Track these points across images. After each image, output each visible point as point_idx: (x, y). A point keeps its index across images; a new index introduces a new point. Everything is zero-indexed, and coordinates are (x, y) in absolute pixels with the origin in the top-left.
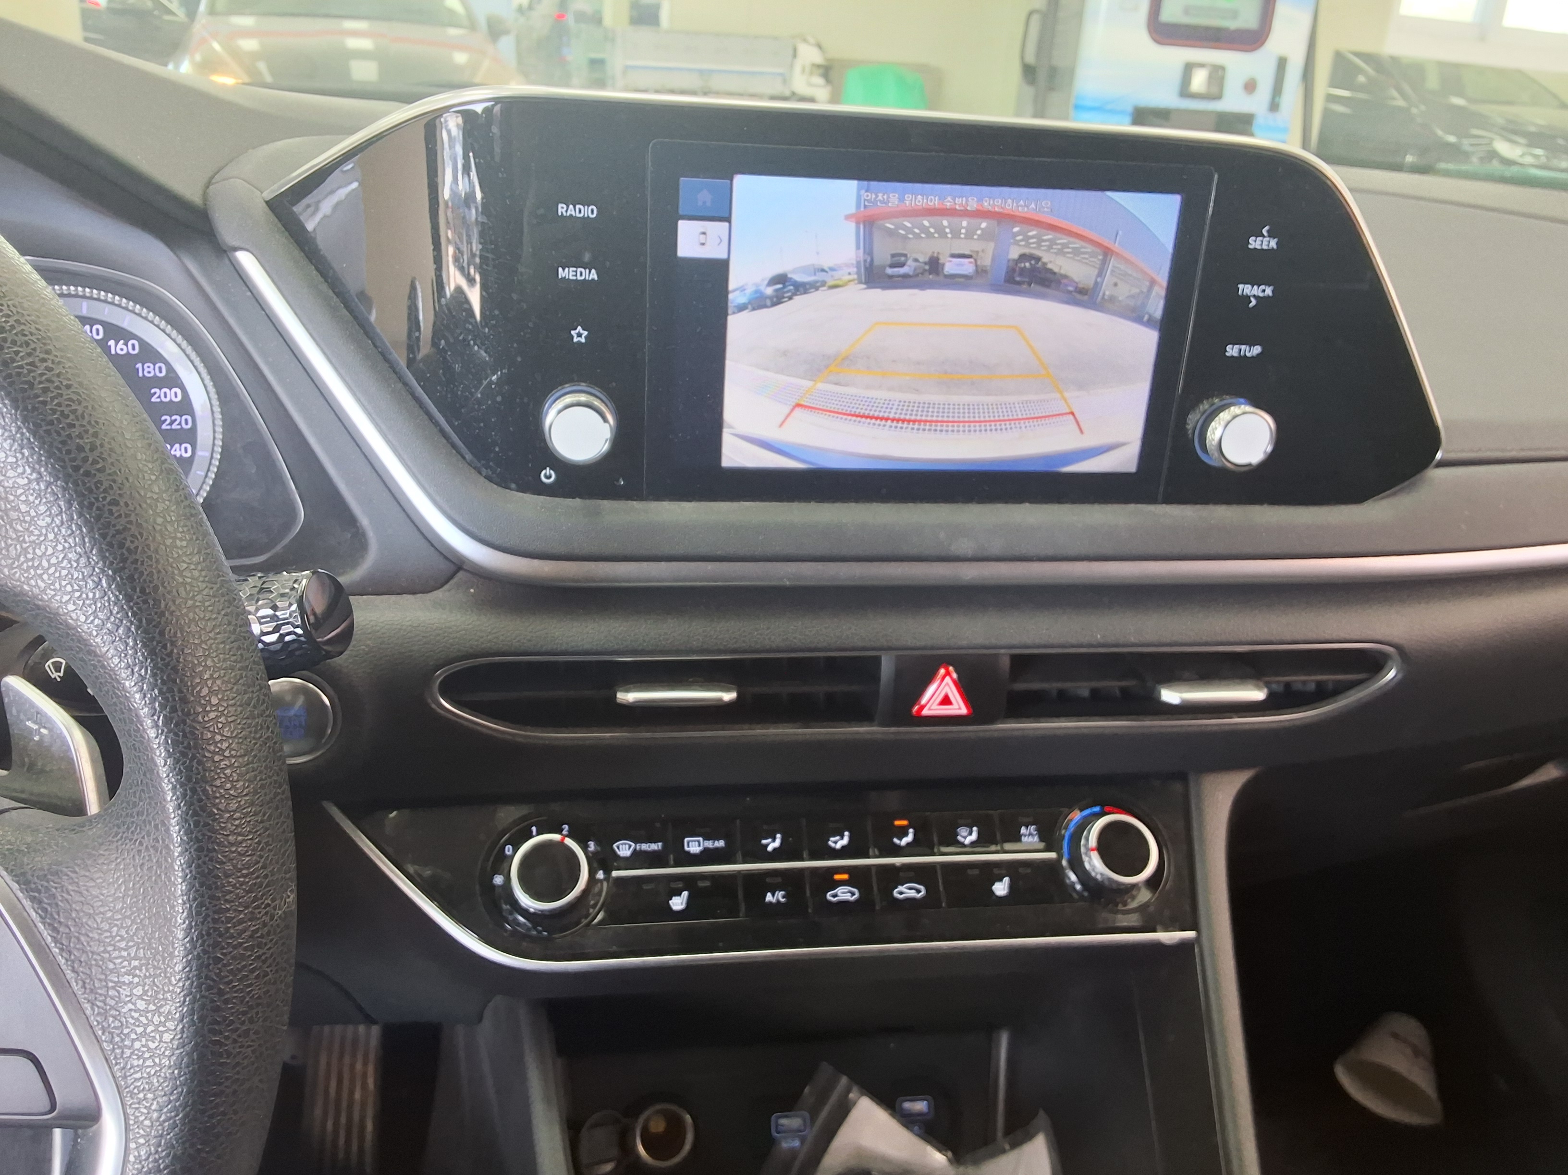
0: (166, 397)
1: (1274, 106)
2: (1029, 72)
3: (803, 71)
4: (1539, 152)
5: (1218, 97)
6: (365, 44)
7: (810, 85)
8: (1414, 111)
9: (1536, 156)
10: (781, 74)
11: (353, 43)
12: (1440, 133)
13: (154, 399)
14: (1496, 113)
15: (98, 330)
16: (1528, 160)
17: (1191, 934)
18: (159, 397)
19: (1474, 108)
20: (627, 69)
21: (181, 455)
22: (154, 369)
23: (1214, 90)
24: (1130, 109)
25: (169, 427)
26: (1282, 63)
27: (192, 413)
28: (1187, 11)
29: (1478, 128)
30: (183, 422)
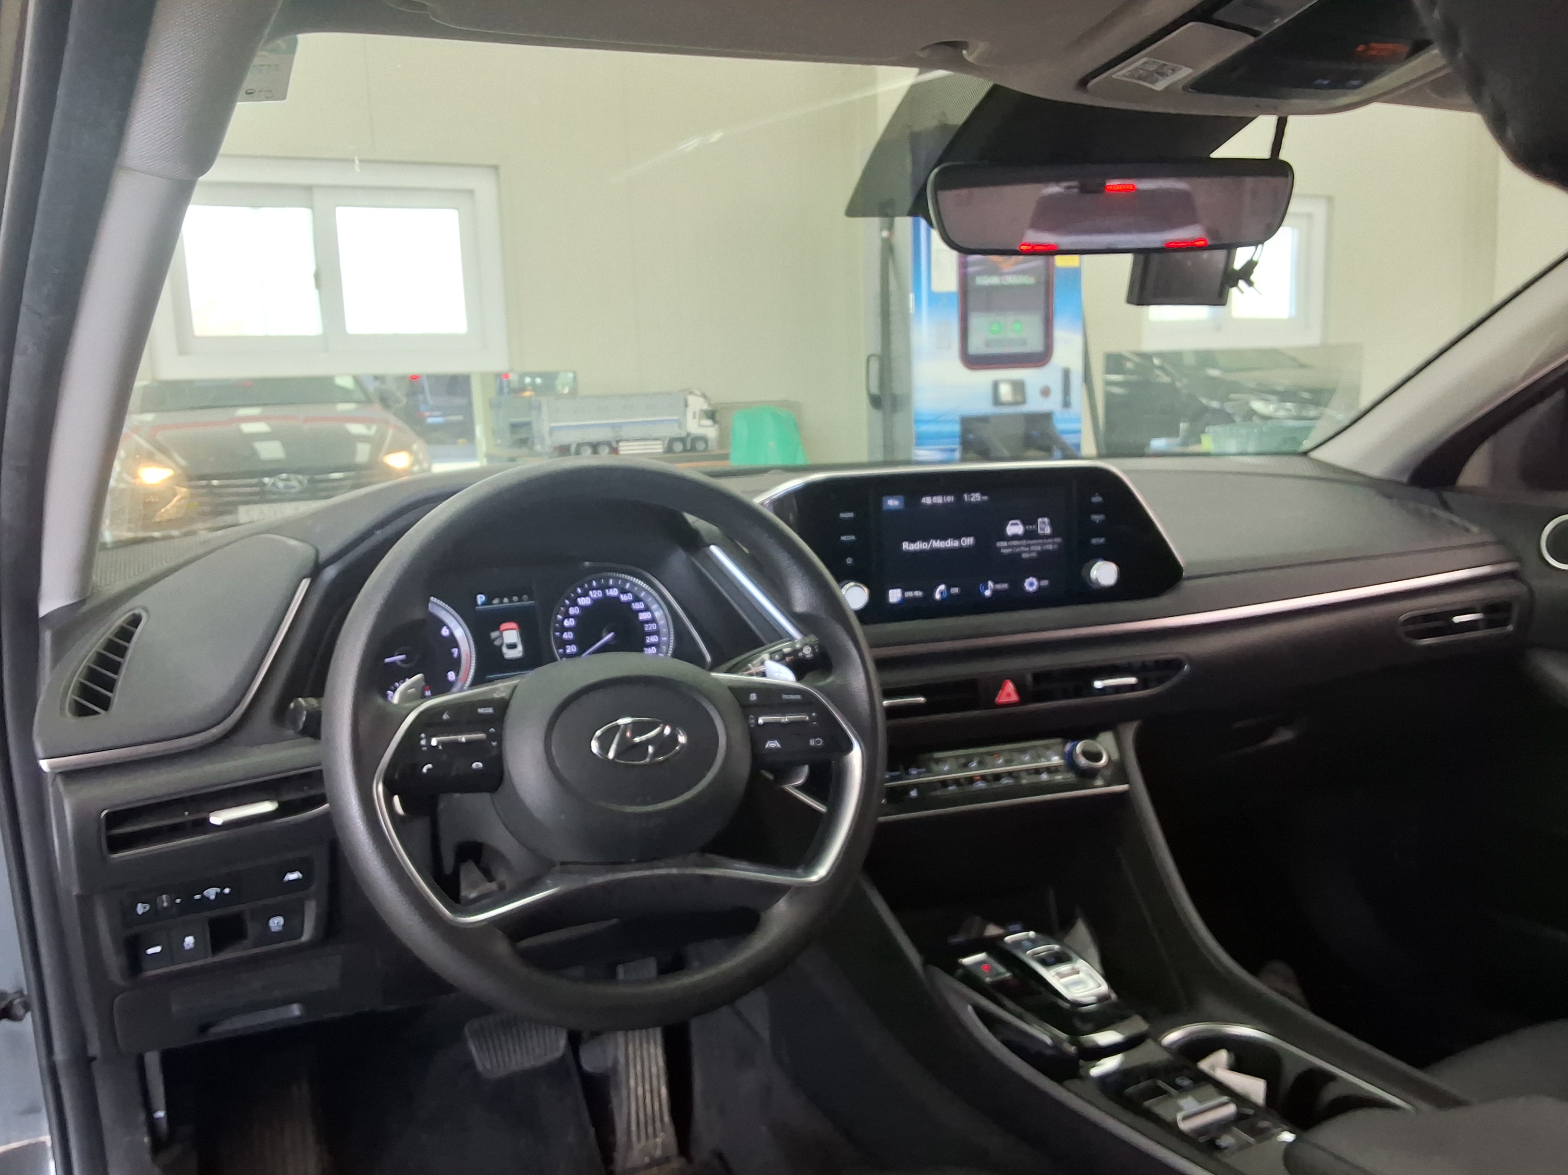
0: (645, 617)
1: (1066, 404)
2: (876, 402)
3: (694, 417)
4: (1289, 405)
5: (1023, 402)
6: (261, 427)
7: (700, 426)
8: (1178, 384)
9: (1288, 410)
10: (677, 420)
11: (248, 428)
12: (1204, 401)
13: (641, 618)
14: (1249, 379)
15: (615, 591)
16: (1281, 413)
17: (1125, 787)
19: (1231, 377)
20: (552, 430)
22: (639, 606)
23: (1019, 398)
24: (957, 418)
25: (647, 629)
26: (1066, 374)
27: (655, 623)
28: (988, 344)
29: (1235, 392)
30: (653, 627)
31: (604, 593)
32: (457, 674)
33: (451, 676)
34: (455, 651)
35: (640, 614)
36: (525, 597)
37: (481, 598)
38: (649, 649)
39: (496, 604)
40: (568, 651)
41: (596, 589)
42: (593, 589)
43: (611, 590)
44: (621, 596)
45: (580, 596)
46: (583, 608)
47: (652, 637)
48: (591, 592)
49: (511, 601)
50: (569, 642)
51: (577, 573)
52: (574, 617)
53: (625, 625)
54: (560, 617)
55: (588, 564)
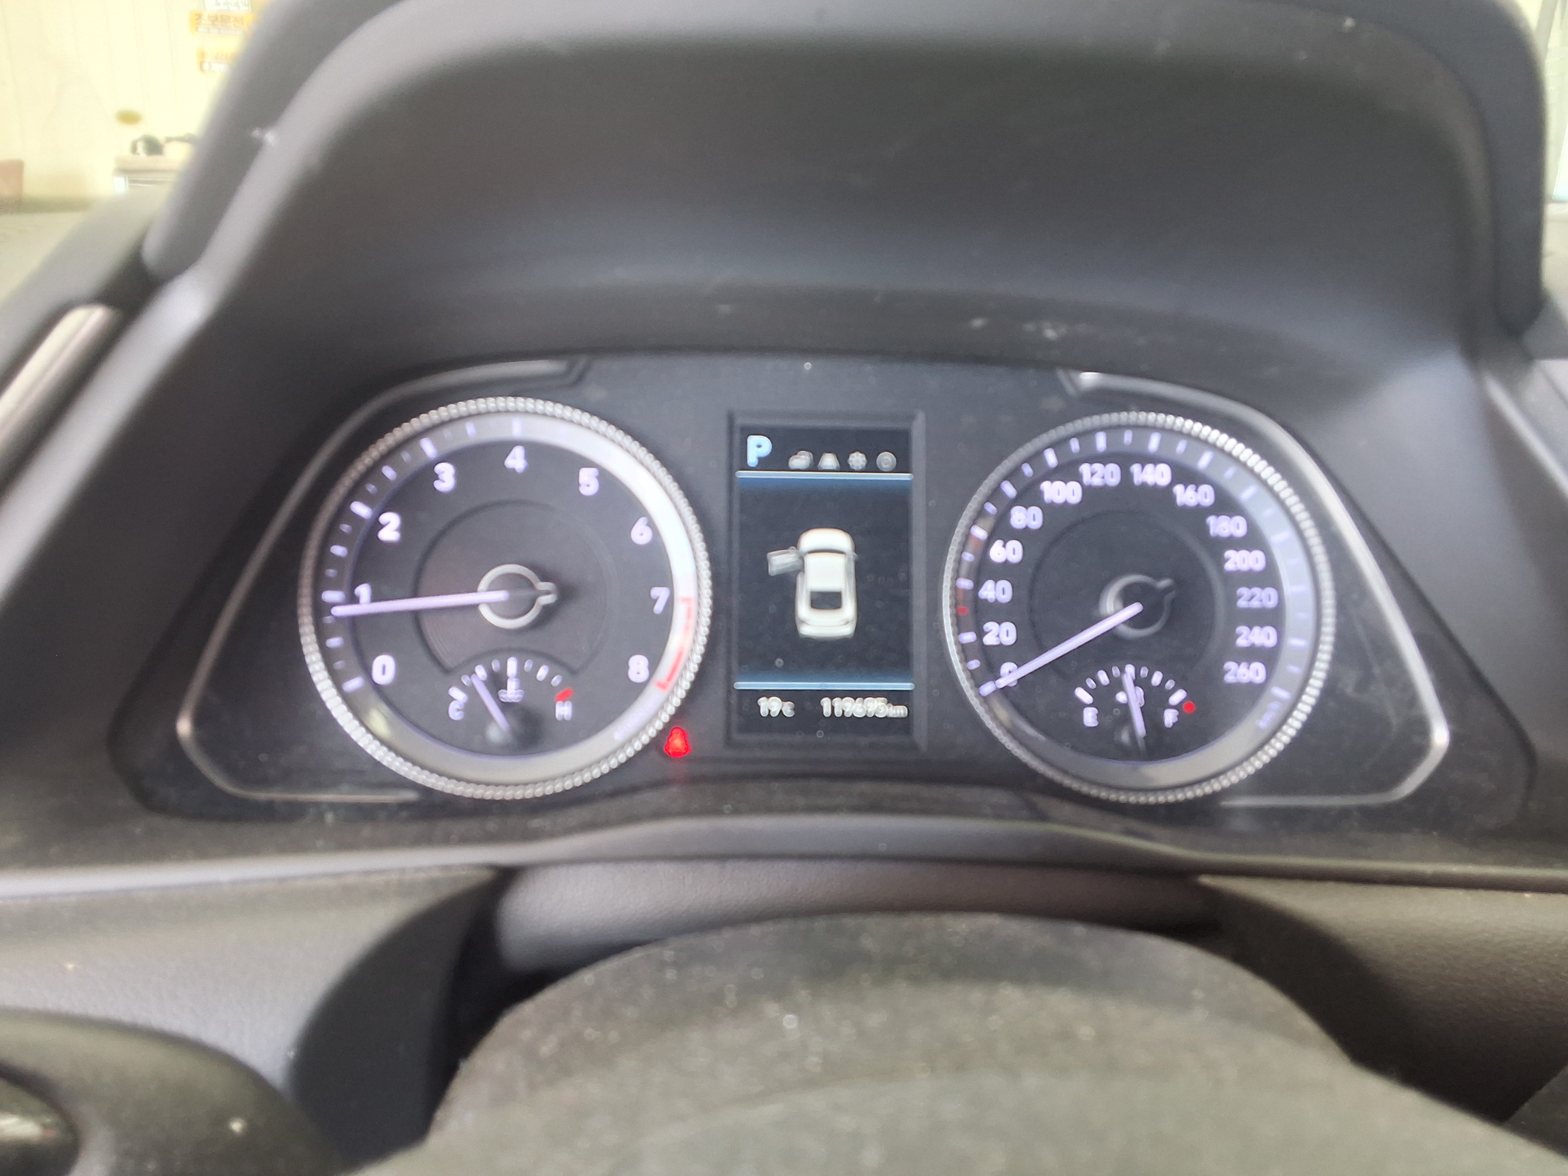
0: (1243, 563)
13: (1228, 566)
15: (1163, 472)
18: (1235, 563)
21: (1261, 642)
22: (1230, 525)
25: (1247, 604)
27: (1278, 586)
30: (1265, 598)
31: (1126, 475)
32: (653, 667)
33: (638, 667)
34: (660, 594)
35: (1229, 553)
36: (886, 458)
37: (760, 446)
38: (1244, 665)
39: (799, 469)
40: (989, 640)
41: (1104, 459)
42: (1092, 460)
43: (1149, 467)
44: (1178, 489)
45: (1053, 475)
46: (1050, 510)
47: (1256, 629)
48: (1085, 469)
49: (844, 466)
50: (999, 613)
51: (1054, 404)
52: (1024, 535)
53: (1179, 583)
54: (980, 533)
55: (1089, 378)
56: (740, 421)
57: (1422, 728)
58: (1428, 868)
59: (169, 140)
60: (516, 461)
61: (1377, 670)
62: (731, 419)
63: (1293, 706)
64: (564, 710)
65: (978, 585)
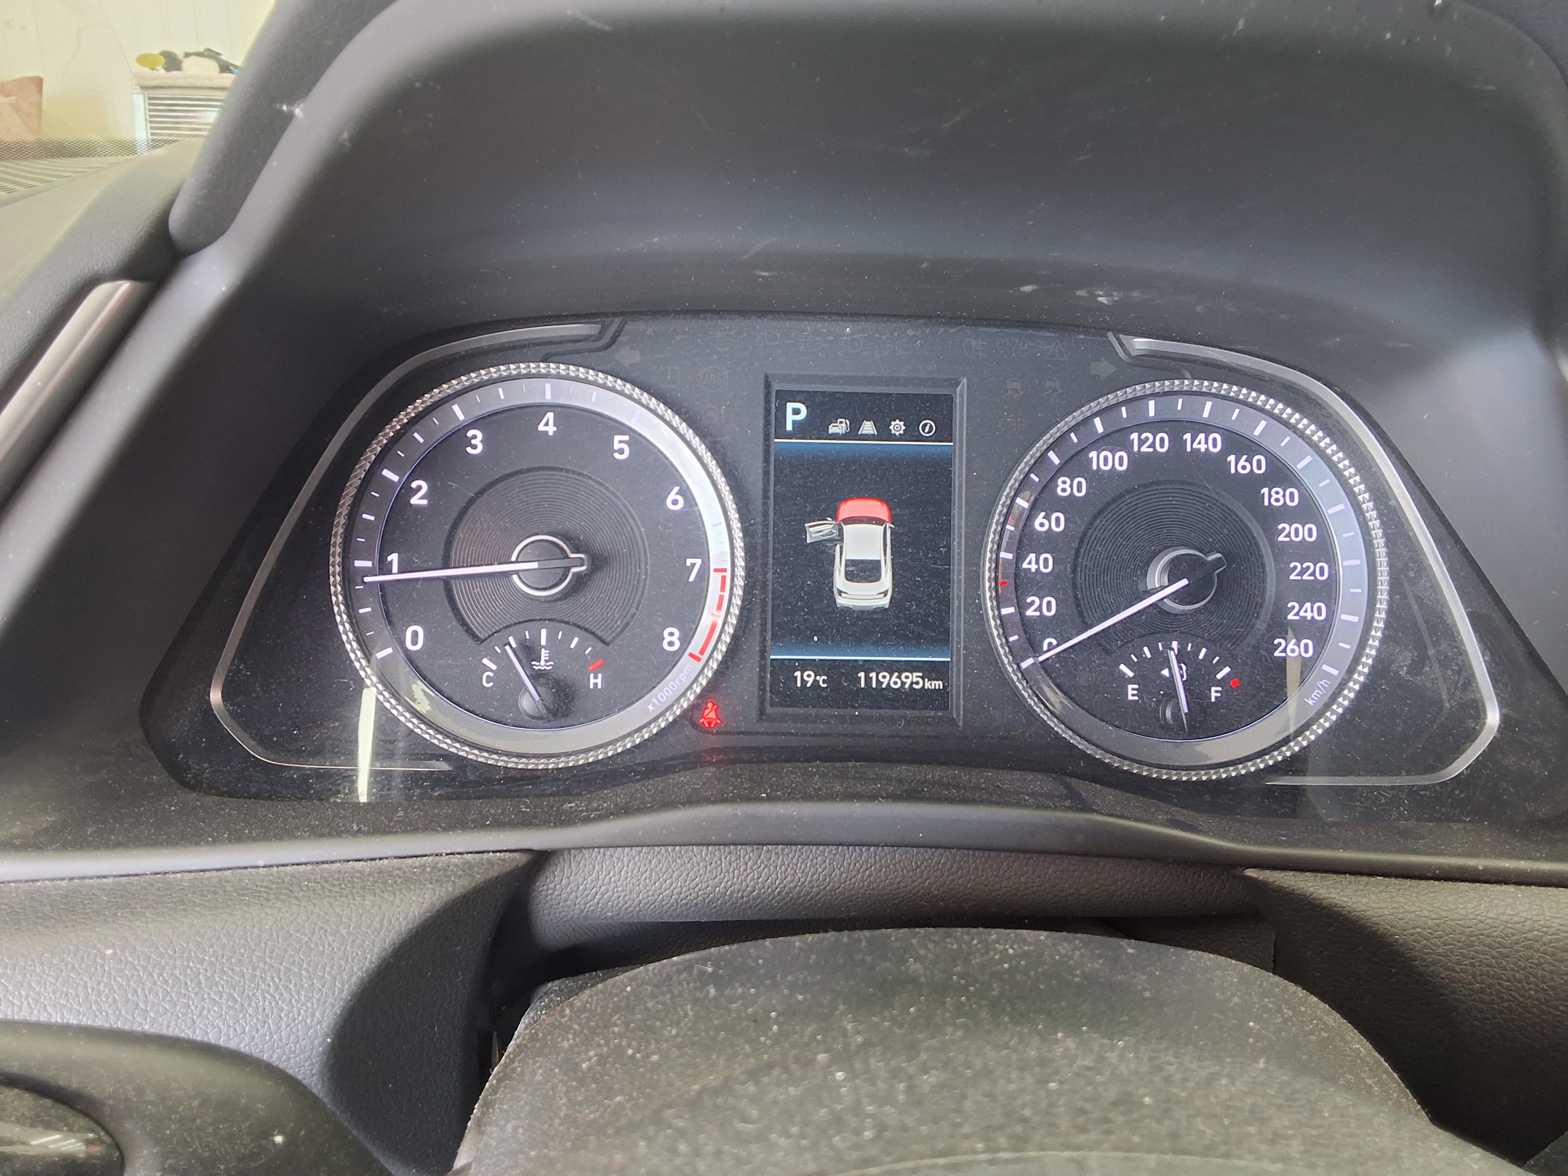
0: (1297, 535)
13: (1281, 538)
15: (1215, 440)
18: (1288, 535)
21: (1313, 617)
22: (1284, 496)
25: (1299, 578)
27: (1331, 560)
30: (1318, 571)
31: (1177, 442)
32: (686, 638)
33: (671, 638)
34: (694, 563)
35: (1284, 524)
36: (928, 426)
37: (796, 412)
39: (835, 436)
40: (1030, 613)
41: (1154, 426)
42: (1141, 427)
43: (1202, 435)
44: (1233, 457)
45: (1099, 443)
46: (1096, 479)
48: (1134, 436)
49: (884, 433)
50: (1040, 586)
51: (1104, 368)
52: (1068, 505)
53: (1229, 557)
54: (1022, 503)
55: (1140, 344)
56: (776, 386)
57: (1478, 712)
58: (1479, 863)
59: (187, 55)
60: (548, 426)
61: (1431, 652)
62: (768, 385)
63: (1342, 685)
64: (596, 681)
65: (1020, 558)
